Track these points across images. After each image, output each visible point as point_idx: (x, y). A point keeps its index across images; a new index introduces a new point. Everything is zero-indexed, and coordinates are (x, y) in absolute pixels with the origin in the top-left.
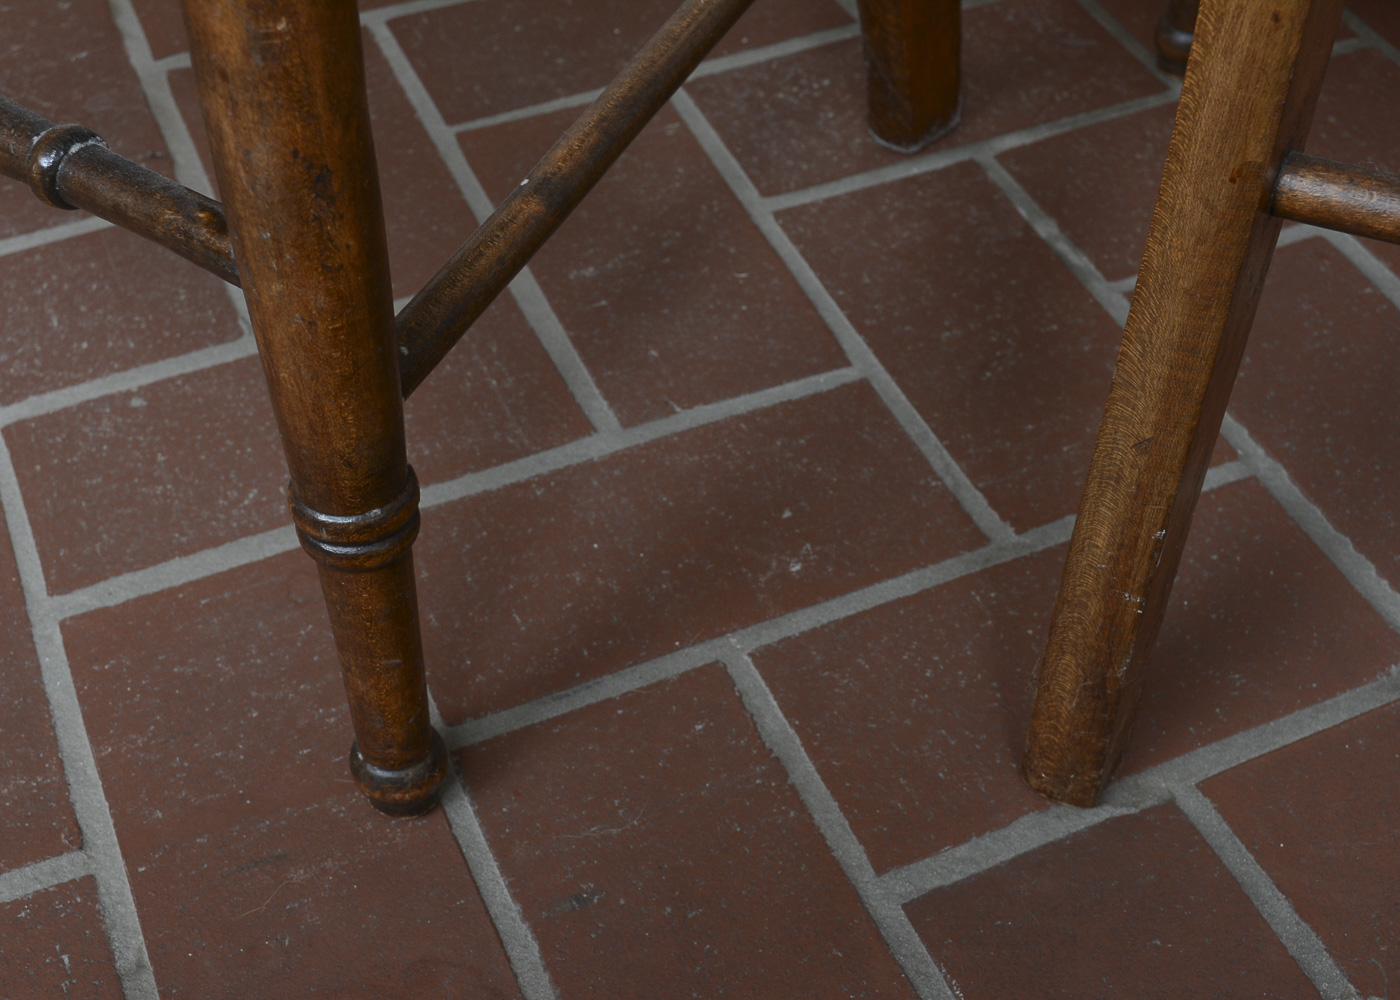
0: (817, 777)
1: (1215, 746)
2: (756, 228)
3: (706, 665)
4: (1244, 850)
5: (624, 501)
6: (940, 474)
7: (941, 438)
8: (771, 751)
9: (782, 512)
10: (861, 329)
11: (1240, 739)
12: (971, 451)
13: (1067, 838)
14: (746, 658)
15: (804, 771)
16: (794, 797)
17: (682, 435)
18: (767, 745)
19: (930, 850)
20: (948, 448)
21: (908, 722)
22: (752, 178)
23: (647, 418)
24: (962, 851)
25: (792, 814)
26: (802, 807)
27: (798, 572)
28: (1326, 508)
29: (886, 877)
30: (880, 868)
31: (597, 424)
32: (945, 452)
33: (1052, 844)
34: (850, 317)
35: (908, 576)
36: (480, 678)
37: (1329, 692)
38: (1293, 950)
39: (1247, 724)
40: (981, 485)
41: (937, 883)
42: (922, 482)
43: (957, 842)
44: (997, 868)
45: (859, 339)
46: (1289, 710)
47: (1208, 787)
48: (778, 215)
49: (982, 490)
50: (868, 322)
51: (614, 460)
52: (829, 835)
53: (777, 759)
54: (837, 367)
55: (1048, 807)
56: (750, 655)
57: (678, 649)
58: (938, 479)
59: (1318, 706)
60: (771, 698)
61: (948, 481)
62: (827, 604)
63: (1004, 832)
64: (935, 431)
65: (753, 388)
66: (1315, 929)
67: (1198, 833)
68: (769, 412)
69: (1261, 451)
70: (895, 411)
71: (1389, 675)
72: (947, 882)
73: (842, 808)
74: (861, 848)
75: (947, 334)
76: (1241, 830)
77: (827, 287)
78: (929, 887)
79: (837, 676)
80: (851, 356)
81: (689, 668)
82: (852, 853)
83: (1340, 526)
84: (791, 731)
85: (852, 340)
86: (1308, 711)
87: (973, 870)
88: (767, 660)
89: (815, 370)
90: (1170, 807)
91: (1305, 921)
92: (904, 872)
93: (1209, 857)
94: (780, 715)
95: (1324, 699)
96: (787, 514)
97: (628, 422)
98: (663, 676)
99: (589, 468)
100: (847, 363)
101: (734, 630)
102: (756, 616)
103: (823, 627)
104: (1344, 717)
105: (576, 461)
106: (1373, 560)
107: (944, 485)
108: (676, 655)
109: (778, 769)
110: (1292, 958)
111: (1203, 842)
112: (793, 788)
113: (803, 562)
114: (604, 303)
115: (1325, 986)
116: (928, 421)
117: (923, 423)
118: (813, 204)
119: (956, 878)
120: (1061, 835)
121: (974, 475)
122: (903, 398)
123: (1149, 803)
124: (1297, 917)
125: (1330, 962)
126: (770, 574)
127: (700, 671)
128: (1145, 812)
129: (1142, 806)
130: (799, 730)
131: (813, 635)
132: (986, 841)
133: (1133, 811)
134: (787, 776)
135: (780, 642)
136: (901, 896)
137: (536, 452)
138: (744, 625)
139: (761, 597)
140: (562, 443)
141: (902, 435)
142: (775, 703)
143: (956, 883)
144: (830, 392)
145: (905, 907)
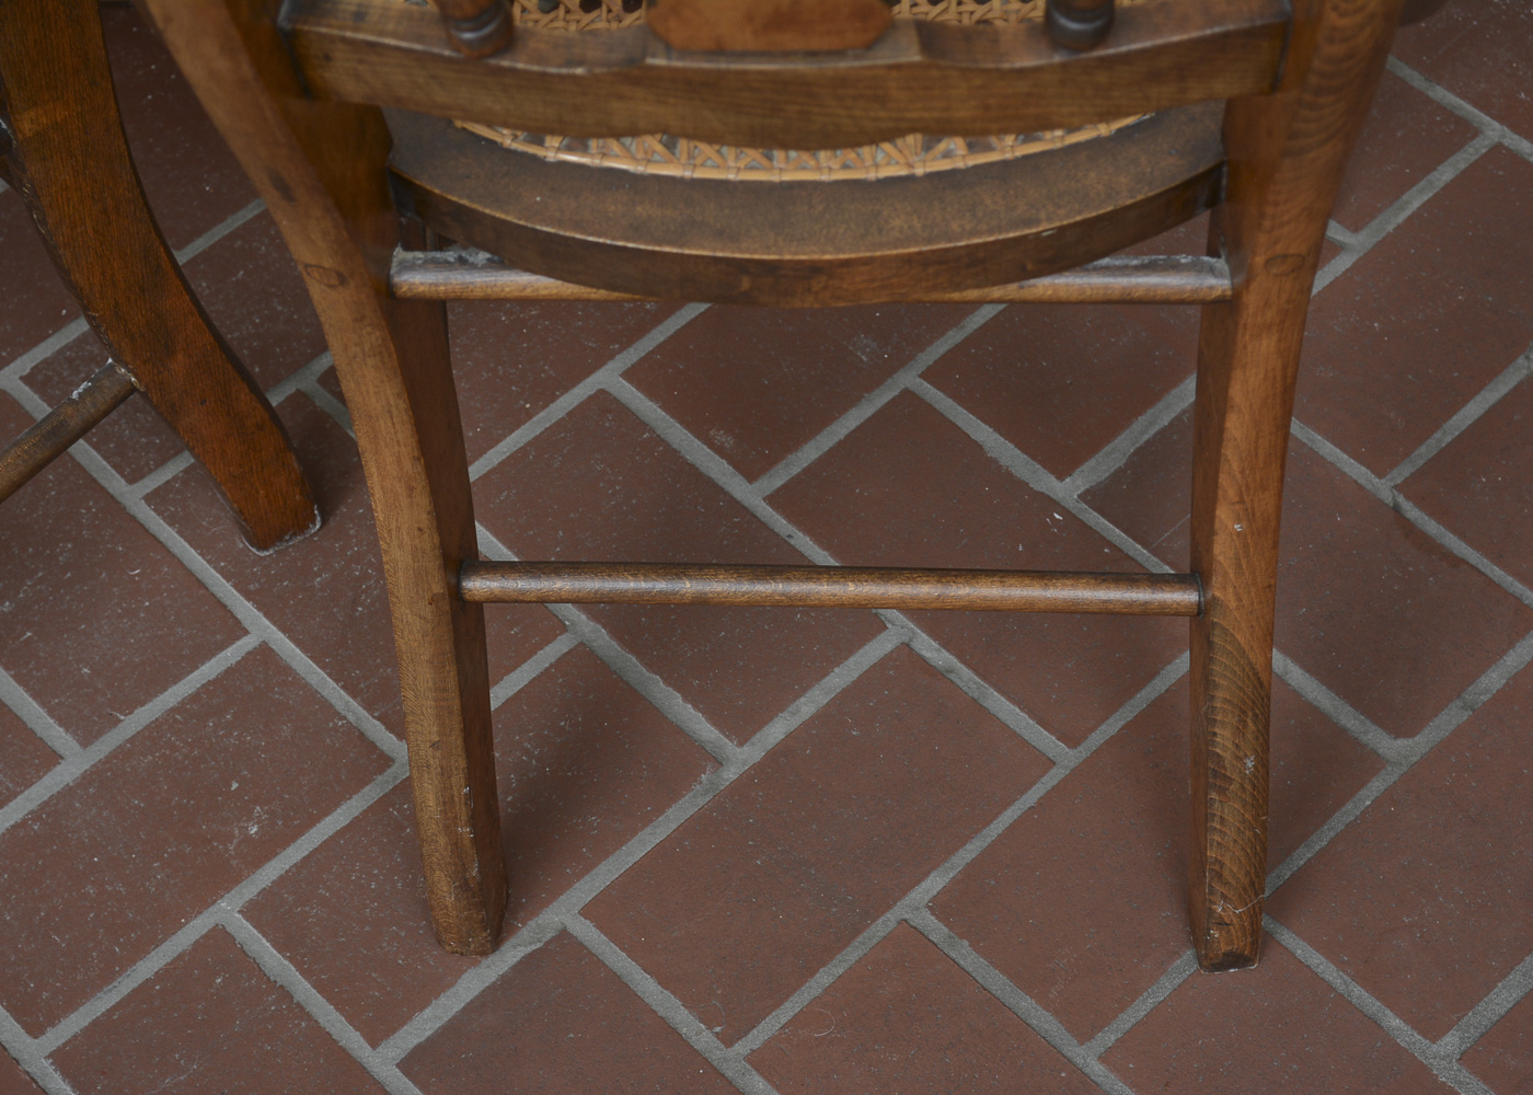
0: (314, 991)
1: (587, 878)
2: (133, 518)
3: (210, 931)
4: (619, 951)
5: (105, 813)
6: (343, 713)
7: (337, 681)
8: (275, 982)
9: (230, 786)
10: (248, 595)
11: (603, 867)
12: (362, 685)
13: (498, 980)
14: (237, 915)
15: (304, 990)
16: (301, 1012)
17: (132, 740)
18: (272, 978)
19: (405, 1019)
20: (343, 687)
21: (367, 928)
22: (115, 467)
23: (100, 733)
24: (428, 1012)
25: (303, 1024)
26: (309, 1017)
27: (256, 833)
28: (640, 655)
29: (380, 1049)
30: (374, 1044)
31: (61, 752)
32: (342, 692)
33: (488, 987)
34: (235, 586)
35: (339, 810)
36: (45, 995)
37: (660, 811)
38: (661, 1012)
39: (606, 854)
40: (376, 714)
41: (416, 1041)
42: (331, 725)
43: (422, 1009)
44: (454, 1017)
45: (249, 605)
46: (634, 833)
47: (587, 912)
48: (148, 499)
49: (378, 719)
50: (251, 587)
51: (86, 780)
52: (332, 1031)
53: (281, 986)
54: (238, 638)
55: (480, 962)
56: (239, 912)
57: (185, 925)
58: (345, 718)
59: (654, 823)
60: (264, 941)
61: (351, 718)
62: (284, 853)
63: (453, 990)
64: (330, 675)
65: (176, 679)
66: (673, 993)
67: (586, 948)
68: (194, 697)
69: (584, 617)
70: (294, 665)
71: (701, 782)
72: (423, 1039)
73: (337, 1009)
74: (358, 1033)
75: (318, 579)
76: (614, 937)
77: (209, 562)
78: (411, 1046)
79: (307, 908)
80: (246, 624)
81: (198, 937)
82: (351, 1039)
83: (650, 666)
84: (287, 962)
85: (245, 609)
86: (648, 830)
87: (438, 1024)
88: (252, 911)
89: (222, 647)
90: (564, 934)
91: (666, 989)
92: (391, 1041)
93: (598, 963)
94: (275, 952)
95: (658, 817)
96: (235, 786)
97: (86, 741)
98: (180, 950)
99: (67, 793)
100: (246, 632)
101: (222, 896)
102: (234, 880)
103: (287, 872)
104: (674, 826)
105: (55, 790)
106: (678, 689)
107: (348, 722)
108: (185, 929)
109: (285, 994)
110: (661, 1017)
111: (591, 954)
112: (298, 1004)
113: (258, 823)
114: (29, 634)
115: (685, 1030)
116: (323, 668)
117: (320, 671)
118: (175, 479)
119: (428, 1033)
120: (493, 980)
121: (369, 706)
122: (298, 650)
123: (549, 936)
124: (660, 988)
125: (686, 1012)
126: (235, 841)
127: (206, 936)
128: (547, 944)
129: (545, 940)
130: (291, 959)
131: (281, 881)
132: (443, 1000)
133: (539, 945)
134: (292, 997)
135: (258, 895)
136: (393, 1059)
137: (22, 792)
138: (228, 890)
139: (234, 863)
140: (40, 778)
141: (306, 686)
142: (268, 944)
143: (429, 1037)
144: (238, 663)
145: (398, 1065)
